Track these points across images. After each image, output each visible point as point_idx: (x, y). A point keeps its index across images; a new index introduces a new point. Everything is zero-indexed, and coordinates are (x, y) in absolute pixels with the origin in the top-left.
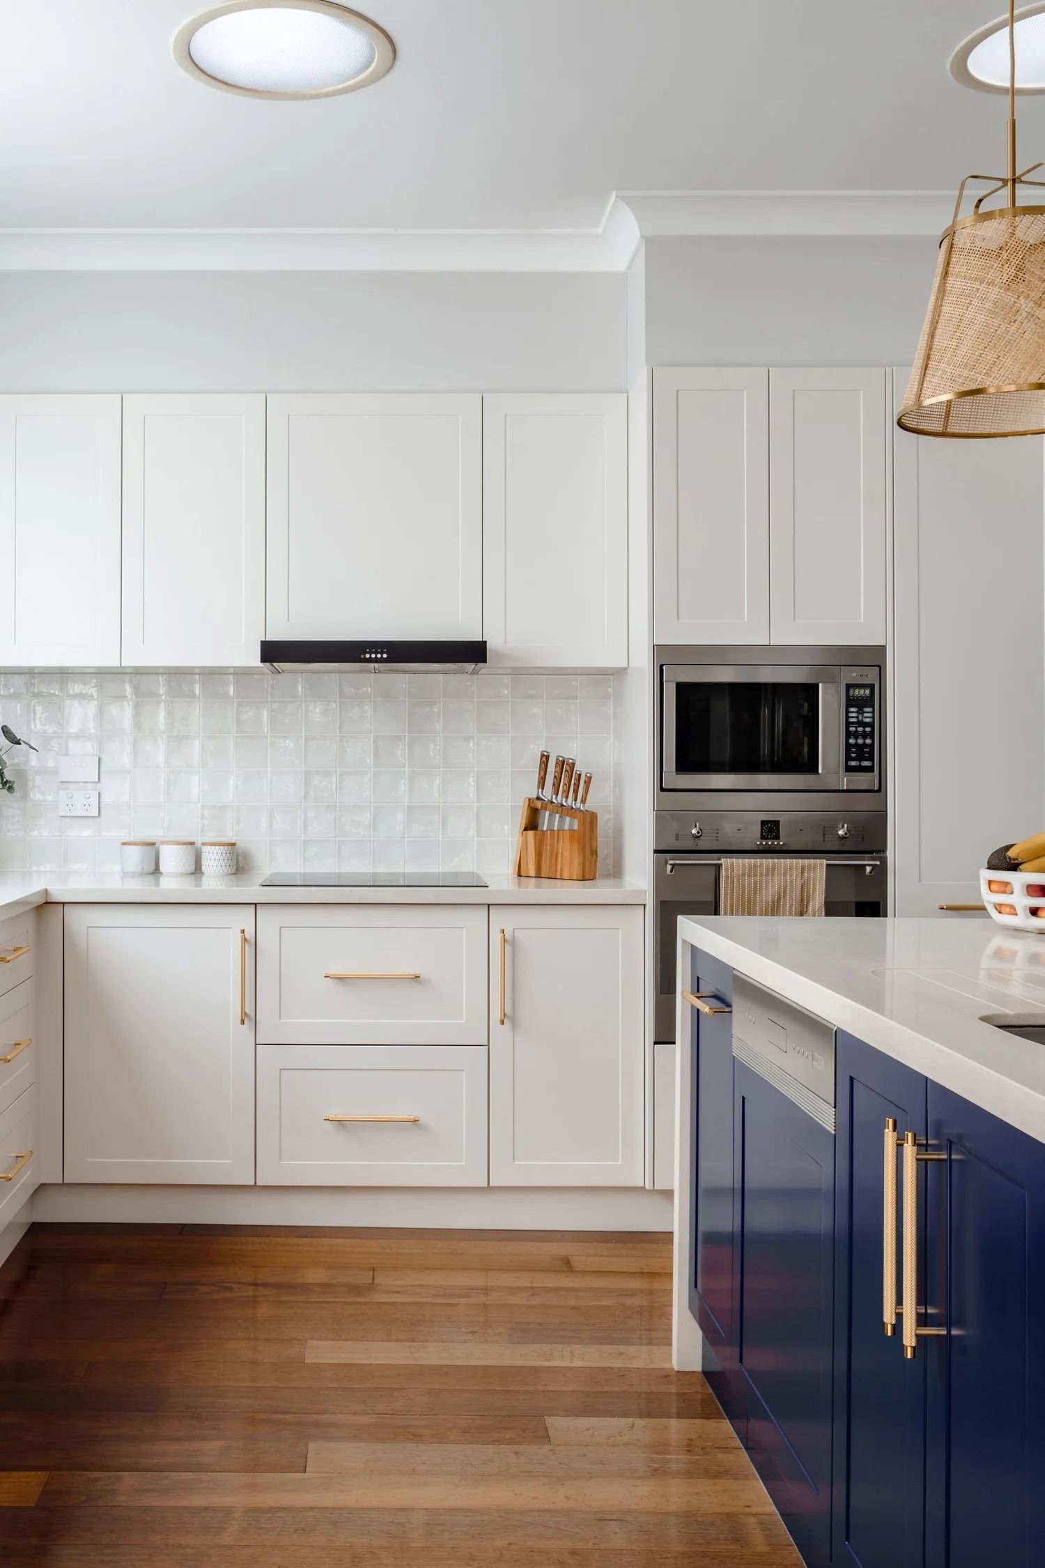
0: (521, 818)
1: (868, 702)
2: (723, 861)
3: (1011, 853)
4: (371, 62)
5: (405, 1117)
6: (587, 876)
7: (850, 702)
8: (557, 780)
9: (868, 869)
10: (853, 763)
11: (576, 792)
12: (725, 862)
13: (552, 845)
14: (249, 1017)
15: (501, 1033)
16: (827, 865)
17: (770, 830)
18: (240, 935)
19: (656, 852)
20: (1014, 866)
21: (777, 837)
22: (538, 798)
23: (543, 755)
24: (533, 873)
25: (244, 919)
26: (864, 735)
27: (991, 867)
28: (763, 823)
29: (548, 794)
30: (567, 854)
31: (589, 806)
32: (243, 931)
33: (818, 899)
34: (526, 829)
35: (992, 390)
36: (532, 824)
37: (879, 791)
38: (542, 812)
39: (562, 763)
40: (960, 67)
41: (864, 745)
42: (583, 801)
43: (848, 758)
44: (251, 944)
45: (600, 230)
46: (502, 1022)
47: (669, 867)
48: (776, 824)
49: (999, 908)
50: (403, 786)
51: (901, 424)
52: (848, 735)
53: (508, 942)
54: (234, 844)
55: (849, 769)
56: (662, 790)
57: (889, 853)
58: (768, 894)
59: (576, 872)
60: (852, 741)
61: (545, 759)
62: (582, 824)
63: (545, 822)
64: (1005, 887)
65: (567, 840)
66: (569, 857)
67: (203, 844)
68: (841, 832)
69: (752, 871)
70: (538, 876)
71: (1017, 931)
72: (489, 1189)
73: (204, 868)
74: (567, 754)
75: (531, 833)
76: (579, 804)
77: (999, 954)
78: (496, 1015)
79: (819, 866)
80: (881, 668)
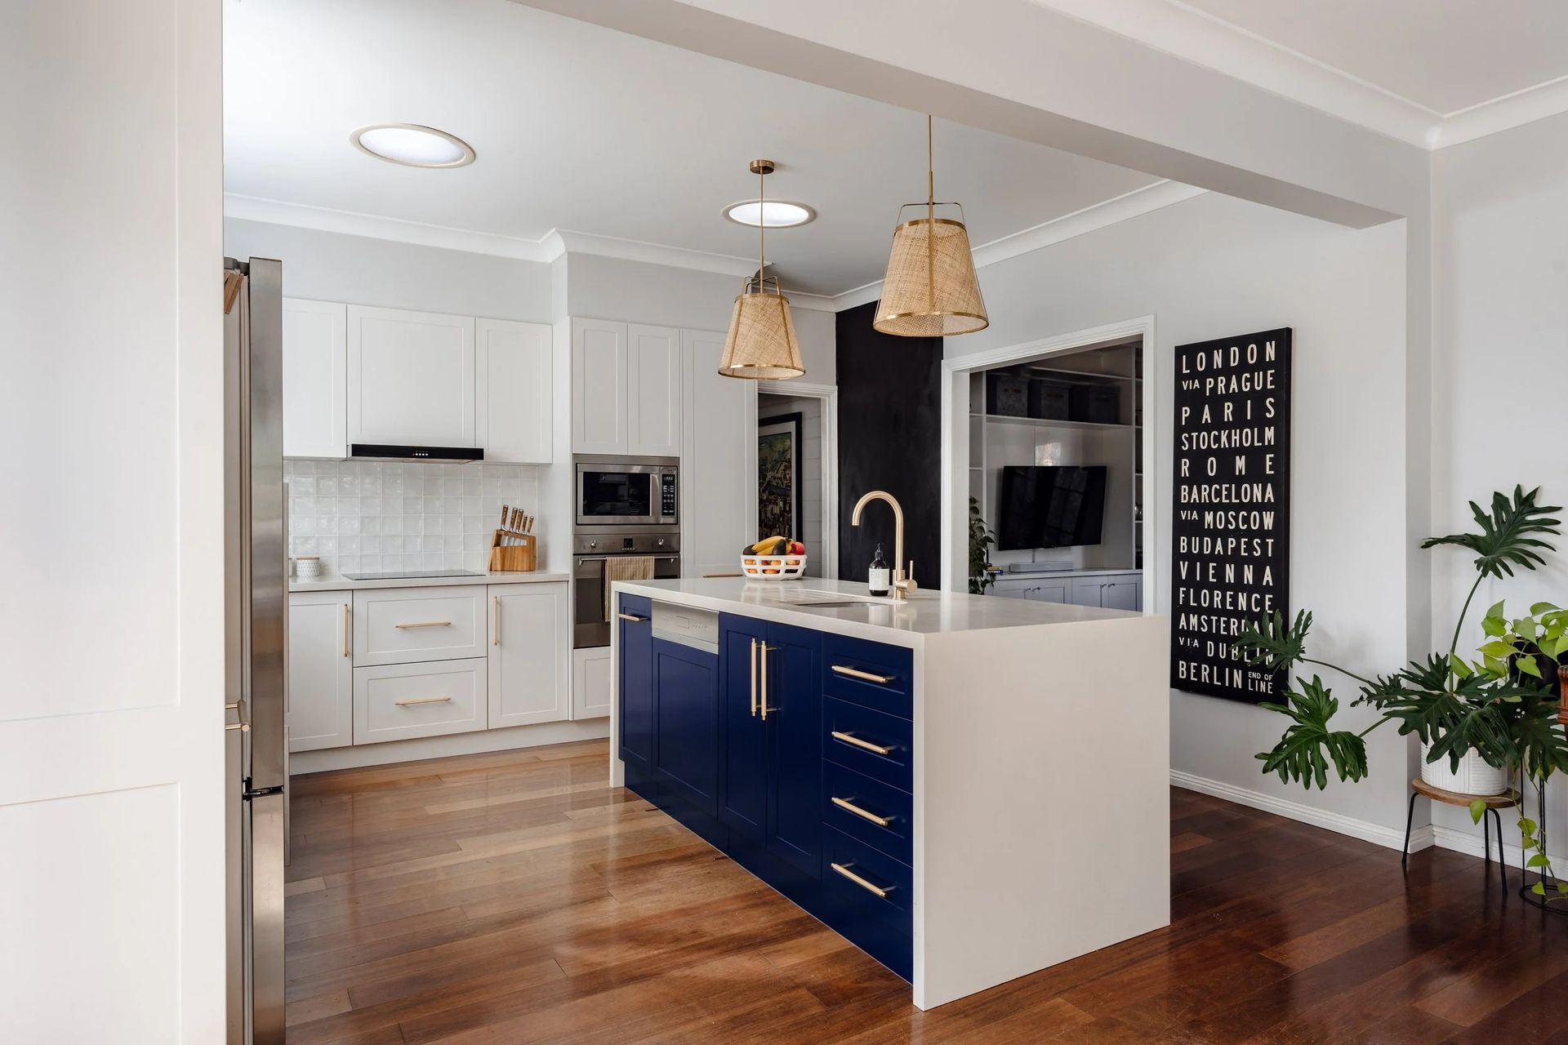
0: (492, 540)
1: (672, 483)
2: (607, 558)
3: (754, 548)
4: (461, 158)
5: (442, 697)
6: (531, 569)
7: (664, 483)
8: (513, 520)
9: (672, 560)
10: (665, 511)
11: (524, 526)
12: (608, 558)
13: (511, 555)
14: (350, 654)
15: (494, 650)
16: (656, 559)
17: (628, 543)
18: (344, 607)
19: (574, 555)
20: (754, 553)
21: (631, 547)
22: (501, 530)
23: (504, 508)
24: (499, 569)
25: (346, 598)
26: (670, 498)
27: (744, 554)
28: (625, 540)
29: (507, 527)
30: (520, 558)
31: (532, 533)
32: (346, 605)
33: (651, 573)
34: (495, 546)
35: (757, 366)
36: (497, 544)
37: (677, 524)
38: (503, 537)
39: (515, 512)
40: (726, 214)
41: (671, 503)
42: (529, 531)
43: (663, 509)
44: (351, 613)
45: (540, 241)
46: (496, 644)
47: (581, 562)
48: (631, 540)
49: (749, 570)
50: (421, 523)
51: (719, 373)
52: (663, 498)
53: (499, 604)
54: (318, 559)
55: (664, 514)
56: (577, 524)
57: (681, 553)
58: (629, 571)
59: (526, 567)
60: (665, 501)
61: (505, 509)
62: (529, 542)
63: (505, 542)
64: (752, 562)
65: (520, 552)
66: (522, 560)
67: (298, 559)
68: (660, 543)
69: (620, 563)
70: (503, 570)
71: (756, 580)
72: (489, 731)
73: (299, 573)
74: (519, 507)
75: (498, 548)
76: (526, 533)
77: (749, 589)
78: (492, 639)
79: (652, 558)
80: (677, 468)
